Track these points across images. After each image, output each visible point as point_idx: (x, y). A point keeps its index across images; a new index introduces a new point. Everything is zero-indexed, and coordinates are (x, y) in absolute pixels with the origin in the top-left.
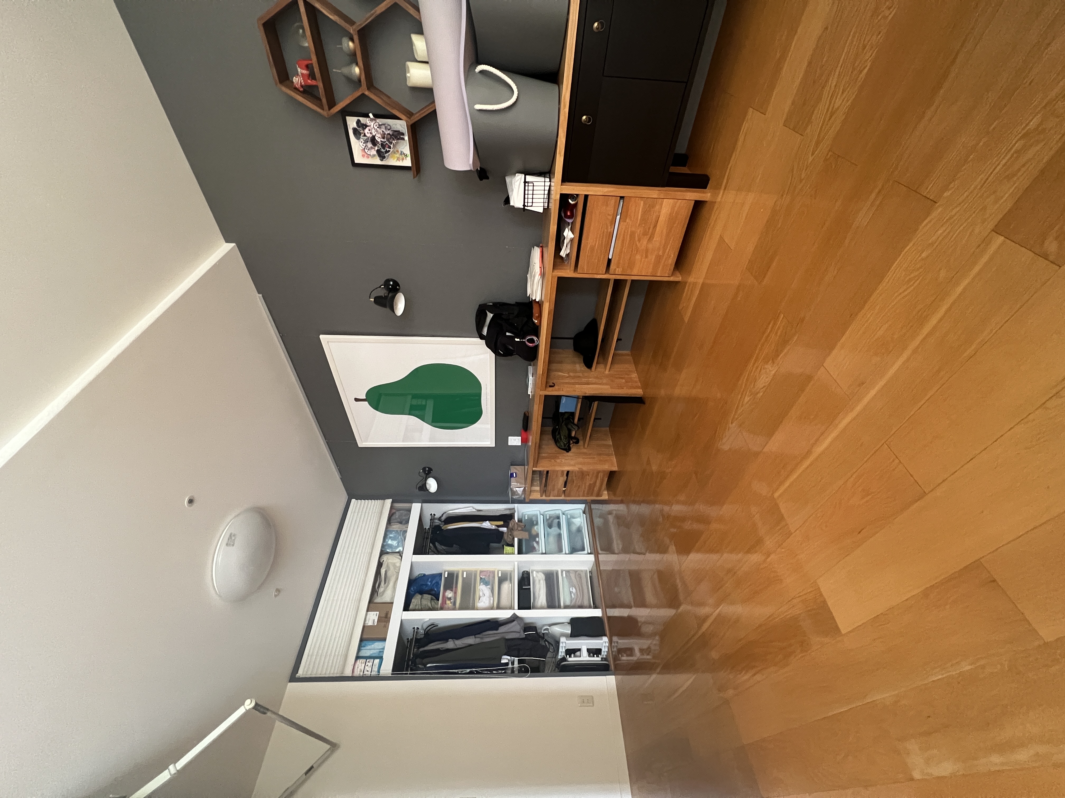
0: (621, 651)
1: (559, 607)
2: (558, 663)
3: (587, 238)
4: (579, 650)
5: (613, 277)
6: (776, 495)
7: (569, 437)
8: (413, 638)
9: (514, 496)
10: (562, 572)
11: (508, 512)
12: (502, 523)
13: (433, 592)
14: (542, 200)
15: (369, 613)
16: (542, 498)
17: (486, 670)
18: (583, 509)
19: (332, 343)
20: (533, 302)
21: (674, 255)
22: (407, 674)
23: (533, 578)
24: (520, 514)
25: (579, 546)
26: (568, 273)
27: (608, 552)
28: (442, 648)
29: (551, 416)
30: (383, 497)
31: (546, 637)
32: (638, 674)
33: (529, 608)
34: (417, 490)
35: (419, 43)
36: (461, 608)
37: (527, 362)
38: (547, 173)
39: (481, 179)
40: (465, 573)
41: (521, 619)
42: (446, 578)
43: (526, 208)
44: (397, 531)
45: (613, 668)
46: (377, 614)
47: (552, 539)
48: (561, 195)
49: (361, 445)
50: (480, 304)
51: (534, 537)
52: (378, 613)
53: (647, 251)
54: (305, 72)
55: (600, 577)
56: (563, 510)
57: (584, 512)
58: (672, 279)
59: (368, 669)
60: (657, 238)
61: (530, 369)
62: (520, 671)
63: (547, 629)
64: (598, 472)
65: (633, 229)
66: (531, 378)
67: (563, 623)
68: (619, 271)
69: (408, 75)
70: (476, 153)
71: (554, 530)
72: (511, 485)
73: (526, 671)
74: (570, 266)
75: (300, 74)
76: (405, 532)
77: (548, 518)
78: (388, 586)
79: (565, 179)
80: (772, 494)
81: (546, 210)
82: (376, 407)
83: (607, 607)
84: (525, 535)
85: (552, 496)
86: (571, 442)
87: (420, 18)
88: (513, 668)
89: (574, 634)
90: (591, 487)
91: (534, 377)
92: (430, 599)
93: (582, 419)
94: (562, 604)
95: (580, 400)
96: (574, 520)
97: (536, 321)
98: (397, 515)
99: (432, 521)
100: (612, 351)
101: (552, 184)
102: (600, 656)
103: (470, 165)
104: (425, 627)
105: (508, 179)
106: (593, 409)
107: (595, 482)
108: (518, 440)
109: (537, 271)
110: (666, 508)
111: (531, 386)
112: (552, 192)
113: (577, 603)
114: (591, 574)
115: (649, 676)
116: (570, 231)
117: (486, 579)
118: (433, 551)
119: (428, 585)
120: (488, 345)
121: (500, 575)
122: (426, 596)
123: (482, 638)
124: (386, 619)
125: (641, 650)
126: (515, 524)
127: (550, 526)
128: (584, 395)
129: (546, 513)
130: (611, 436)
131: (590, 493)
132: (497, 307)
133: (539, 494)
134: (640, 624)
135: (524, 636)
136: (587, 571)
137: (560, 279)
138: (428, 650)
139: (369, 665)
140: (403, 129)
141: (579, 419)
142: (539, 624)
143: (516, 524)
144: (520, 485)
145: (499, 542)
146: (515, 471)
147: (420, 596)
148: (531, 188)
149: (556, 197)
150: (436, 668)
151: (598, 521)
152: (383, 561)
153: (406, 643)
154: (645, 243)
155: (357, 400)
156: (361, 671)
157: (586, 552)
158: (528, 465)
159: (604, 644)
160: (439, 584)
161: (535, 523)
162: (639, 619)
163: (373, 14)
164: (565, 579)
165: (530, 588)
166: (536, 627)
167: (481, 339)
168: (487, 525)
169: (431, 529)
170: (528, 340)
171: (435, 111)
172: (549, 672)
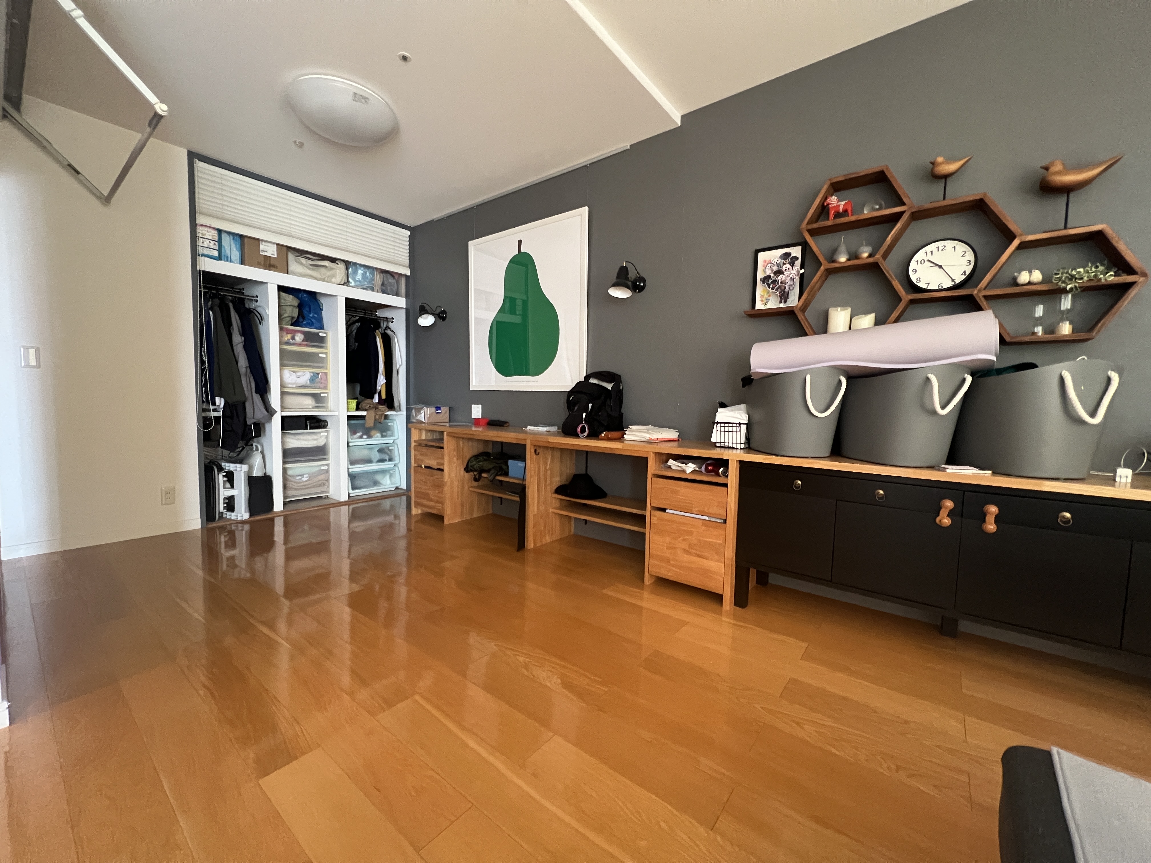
0: (232, 534)
1: (284, 463)
2: (216, 463)
3: (686, 487)
4: (232, 486)
5: (648, 514)
6: (417, 697)
7: (482, 471)
8: (245, 296)
9: (415, 411)
10: (327, 465)
11: (396, 404)
12: (384, 396)
13: (301, 320)
14: (723, 441)
15: (275, 246)
16: (413, 441)
17: (206, 380)
18: (401, 487)
19: (580, 220)
20: (623, 432)
21: (671, 576)
22: (200, 287)
23: (320, 433)
24: (394, 418)
25: (358, 483)
26: (652, 467)
27: (350, 515)
28: (233, 329)
29: (504, 451)
30: (412, 266)
31: (247, 448)
32: (203, 556)
33: (283, 428)
34: (421, 304)
35: (867, 321)
36: (282, 351)
37: (561, 425)
38: (749, 446)
39: (743, 380)
40: (324, 356)
41: (270, 419)
42: (318, 334)
43: (716, 424)
44: (374, 280)
45: (210, 526)
46: (274, 255)
47: (364, 453)
48: (727, 461)
49: (472, 245)
50: (622, 377)
51: (368, 433)
52: (276, 256)
53: (675, 548)
54: (841, 209)
55: (321, 508)
56: (399, 465)
57: (397, 488)
58: (646, 574)
59: (205, 243)
60: (686, 558)
61: (554, 429)
62: (205, 419)
63: (257, 449)
64: (442, 503)
65: (695, 533)
66: (545, 429)
67: (265, 468)
68: (654, 520)
69: (839, 309)
70: (765, 375)
71: (376, 456)
72: (427, 407)
73: (205, 426)
74: (658, 470)
75: (839, 203)
76: (372, 289)
77: (390, 448)
78: (309, 269)
79: (743, 464)
80: (417, 693)
81: (714, 445)
82: (514, 261)
83: (286, 517)
84: (370, 422)
85: (414, 453)
86: (476, 473)
87: (889, 323)
88: (209, 411)
89: (251, 481)
90: (426, 496)
91: (545, 432)
92: (293, 315)
93: (502, 485)
94: (288, 466)
95: (521, 482)
96: (388, 477)
97: (603, 435)
98: (392, 280)
99: (385, 319)
100: (573, 515)
101: (738, 451)
102: (226, 510)
103: (755, 369)
104: (259, 309)
105: (743, 406)
106: (512, 496)
107: (431, 500)
108: (478, 416)
109: (654, 435)
110: (402, 580)
111: (536, 430)
112: (730, 451)
113: (291, 483)
114: (325, 498)
115: (201, 566)
116: (693, 469)
117: (317, 380)
118: (350, 319)
119: (310, 314)
120: (579, 384)
121: (322, 395)
122: (296, 311)
123: (246, 375)
124: (268, 266)
125: (233, 558)
126: (383, 411)
127: (380, 451)
128: (527, 486)
129: (396, 446)
130: (483, 516)
131: (418, 494)
132: (618, 395)
133: (417, 439)
134: (265, 555)
135: (248, 423)
136: (329, 493)
137: (646, 459)
138: (230, 312)
139: (210, 244)
140: (790, 302)
141: (501, 481)
142: (264, 440)
143: (382, 413)
144: (427, 417)
145: (361, 394)
146: (443, 412)
147: (296, 304)
148: (734, 429)
149: (725, 455)
150: (208, 322)
151: (387, 504)
152: (338, 264)
153: (239, 287)
154: (683, 546)
155: (520, 242)
156: (202, 234)
157: (351, 491)
158: (450, 426)
159: (239, 515)
160: (311, 326)
161: (384, 434)
162: (271, 554)
163: (892, 277)
164: (318, 469)
165: (307, 429)
166: (260, 436)
167: (585, 377)
168: (381, 380)
169: (376, 318)
170: (583, 427)
171: (806, 334)
172: (205, 452)
